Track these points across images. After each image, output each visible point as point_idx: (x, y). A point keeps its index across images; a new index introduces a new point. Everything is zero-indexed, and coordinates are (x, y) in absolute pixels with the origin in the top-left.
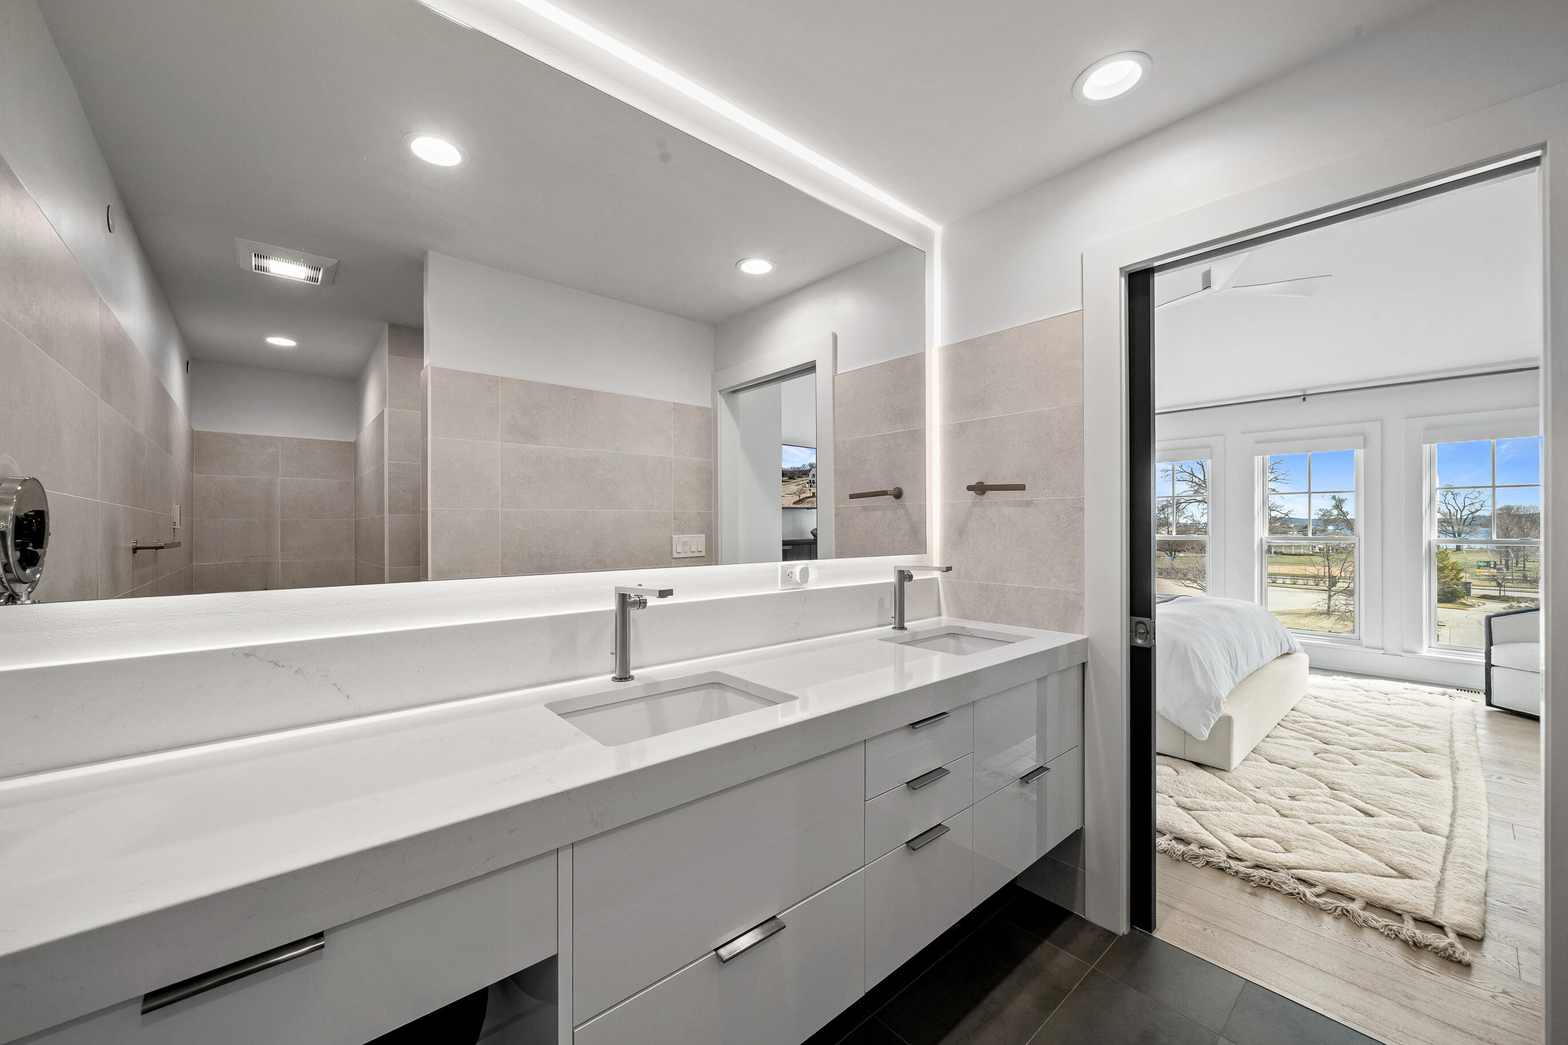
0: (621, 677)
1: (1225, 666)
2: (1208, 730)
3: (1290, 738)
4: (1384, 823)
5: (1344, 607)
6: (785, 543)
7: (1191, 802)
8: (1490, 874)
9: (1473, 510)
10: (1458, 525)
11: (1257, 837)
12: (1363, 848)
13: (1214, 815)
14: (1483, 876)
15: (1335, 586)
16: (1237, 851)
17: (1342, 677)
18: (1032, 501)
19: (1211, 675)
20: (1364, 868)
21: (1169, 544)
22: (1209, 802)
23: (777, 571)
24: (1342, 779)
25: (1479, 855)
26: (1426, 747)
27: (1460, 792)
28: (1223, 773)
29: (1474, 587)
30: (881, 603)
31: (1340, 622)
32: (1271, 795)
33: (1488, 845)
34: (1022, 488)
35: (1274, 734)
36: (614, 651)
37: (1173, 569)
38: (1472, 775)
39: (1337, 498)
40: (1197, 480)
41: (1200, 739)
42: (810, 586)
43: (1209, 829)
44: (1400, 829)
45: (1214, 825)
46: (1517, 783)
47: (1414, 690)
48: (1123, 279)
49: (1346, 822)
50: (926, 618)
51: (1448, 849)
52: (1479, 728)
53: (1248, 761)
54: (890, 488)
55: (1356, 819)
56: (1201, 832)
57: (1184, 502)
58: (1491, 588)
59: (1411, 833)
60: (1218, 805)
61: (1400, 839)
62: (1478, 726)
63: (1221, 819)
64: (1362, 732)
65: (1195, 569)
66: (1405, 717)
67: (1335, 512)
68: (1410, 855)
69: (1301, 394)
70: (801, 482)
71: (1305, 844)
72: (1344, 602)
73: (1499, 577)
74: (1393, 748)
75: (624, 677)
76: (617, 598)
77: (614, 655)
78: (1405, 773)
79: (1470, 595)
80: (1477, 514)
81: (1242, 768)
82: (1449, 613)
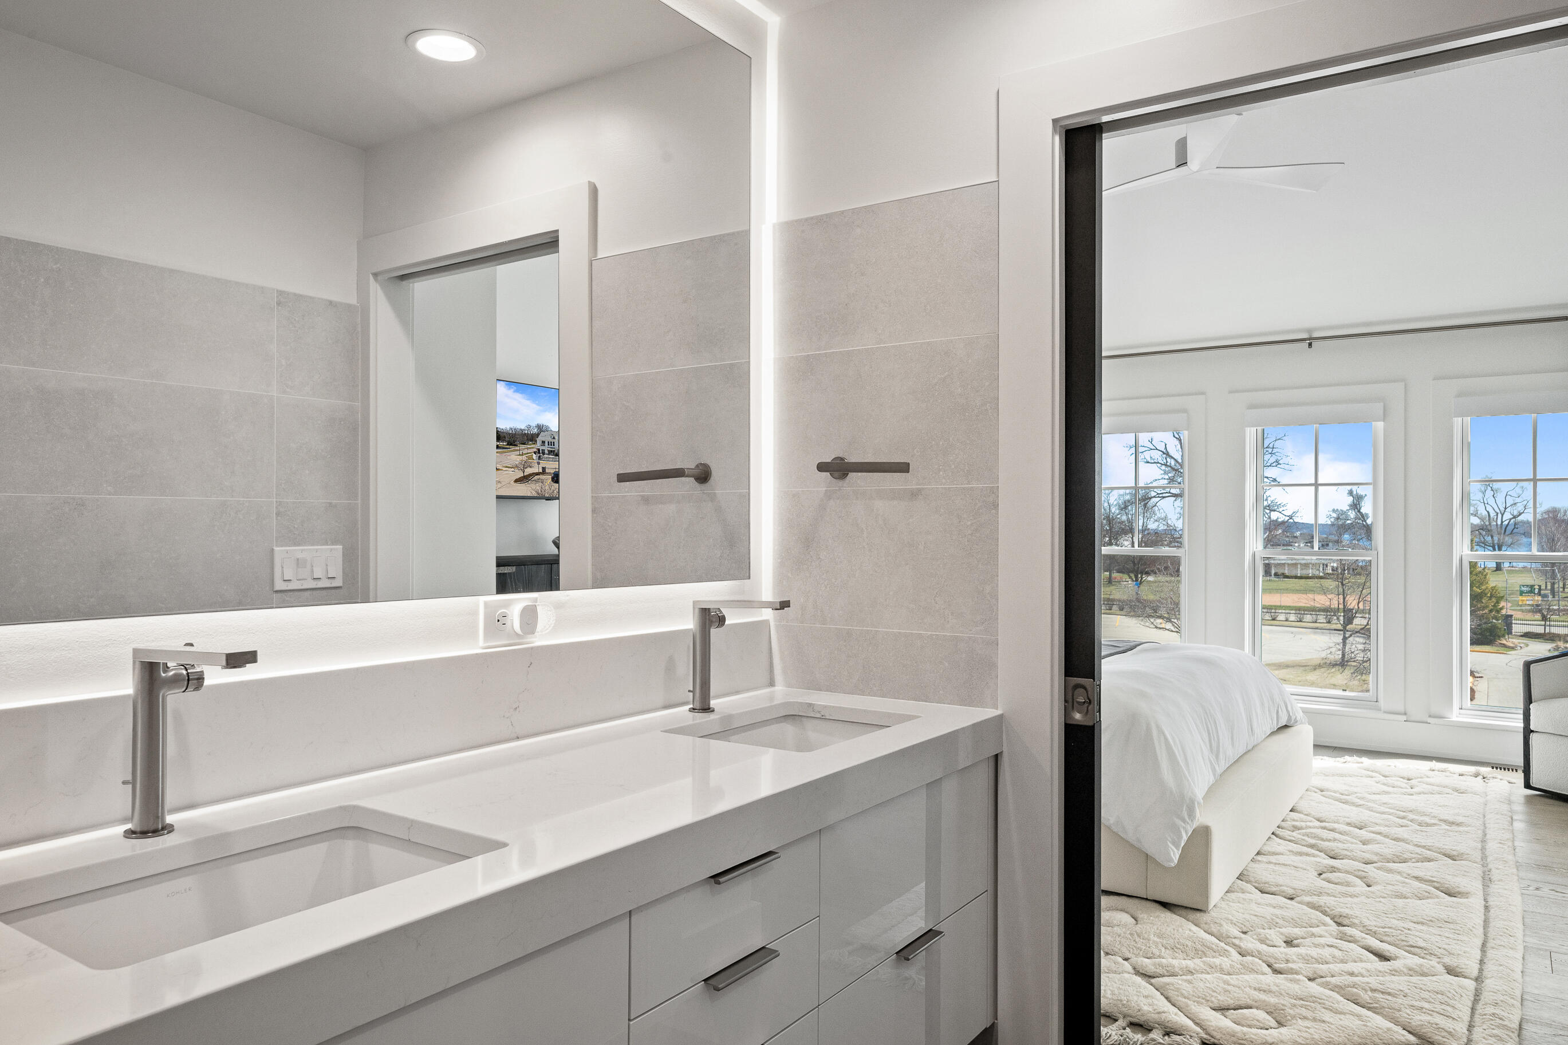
0: (145, 829)
1: (1202, 750)
2: (1178, 850)
3: (1289, 853)
4: (1402, 968)
5: (1362, 655)
6: (502, 562)
7: (1154, 965)
8: (1525, 1026)
9: (1516, 513)
10: (1498, 534)
11: (1241, 1008)
12: (1376, 1008)
13: (1186, 981)
14: (1516, 1030)
15: (1352, 623)
16: (1215, 1034)
17: (1355, 758)
18: (920, 490)
19: (1182, 764)
20: (1376, 1037)
21: (1134, 562)
22: (1178, 962)
23: (475, 613)
24: (1352, 908)
25: (1512, 1000)
26: (1455, 853)
27: (1492, 912)
28: (1198, 915)
29: (1516, 622)
30: (670, 667)
31: (1356, 676)
32: (1262, 941)
33: (1523, 985)
34: (903, 468)
35: (1267, 848)
36: (129, 778)
37: (1138, 600)
38: (1507, 887)
39: (1355, 493)
40: (1173, 462)
41: (1166, 864)
42: (541, 639)
43: (1177, 1004)
44: (1422, 975)
45: (1185, 998)
46: (1556, 894)
47: (1442, 771)
48: (1057, 138)
49: (1356, 972)
50: (748, 690)
51: (1476, 999)
52: (1516, 820)
53: (1232, 894)
54: (689, 464)
55: (1368, 966)
56: (1166, 1009)
57: (1155, 497)
58: (1535, 623)
59: (1434, 978)
60: (1190, 964)
61: (1421, 989)
62: (1515, 817)
63: (1194, 987)
64: (1378, 837)
65: (1169, 600)
66: (1430, 810)
67: (1352, 514)
68: (1433, 1011)
69: (1305, 336)
70: (525, 451)
71: (1304, 1012)
72: (1361, 647)
73: (1544, 607)
74: (1414, 858)
75: (152, 828)
76: (137, 671)
77: (130, 786)
78: (1429, 893)
79: (1511, 633)
80: (1520, 518)
81: (1223, 905)
82: (1486, 658)
